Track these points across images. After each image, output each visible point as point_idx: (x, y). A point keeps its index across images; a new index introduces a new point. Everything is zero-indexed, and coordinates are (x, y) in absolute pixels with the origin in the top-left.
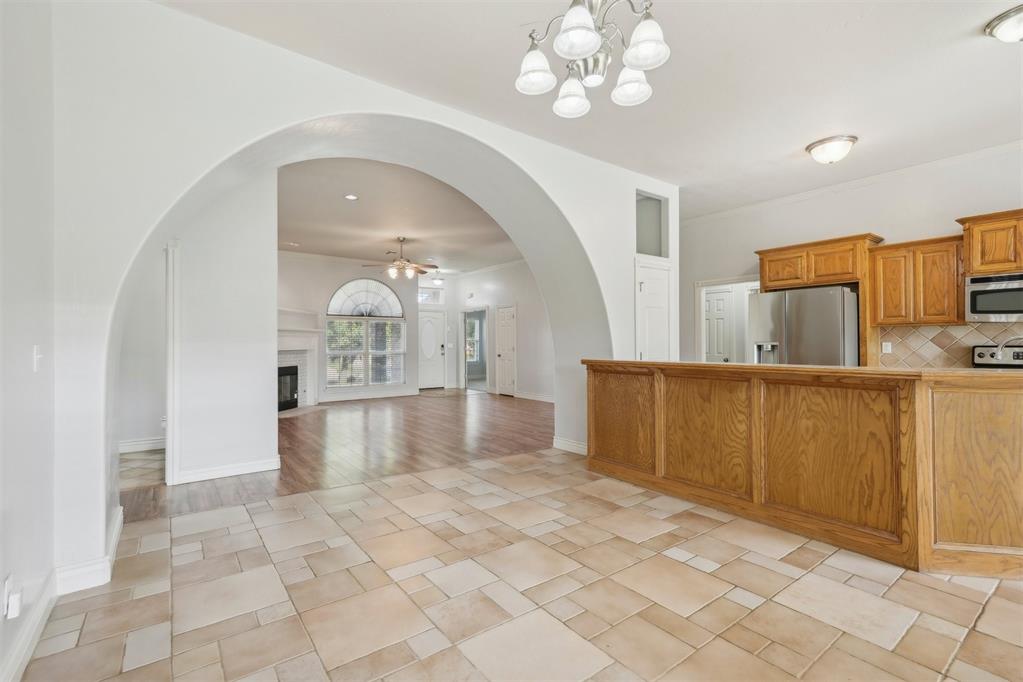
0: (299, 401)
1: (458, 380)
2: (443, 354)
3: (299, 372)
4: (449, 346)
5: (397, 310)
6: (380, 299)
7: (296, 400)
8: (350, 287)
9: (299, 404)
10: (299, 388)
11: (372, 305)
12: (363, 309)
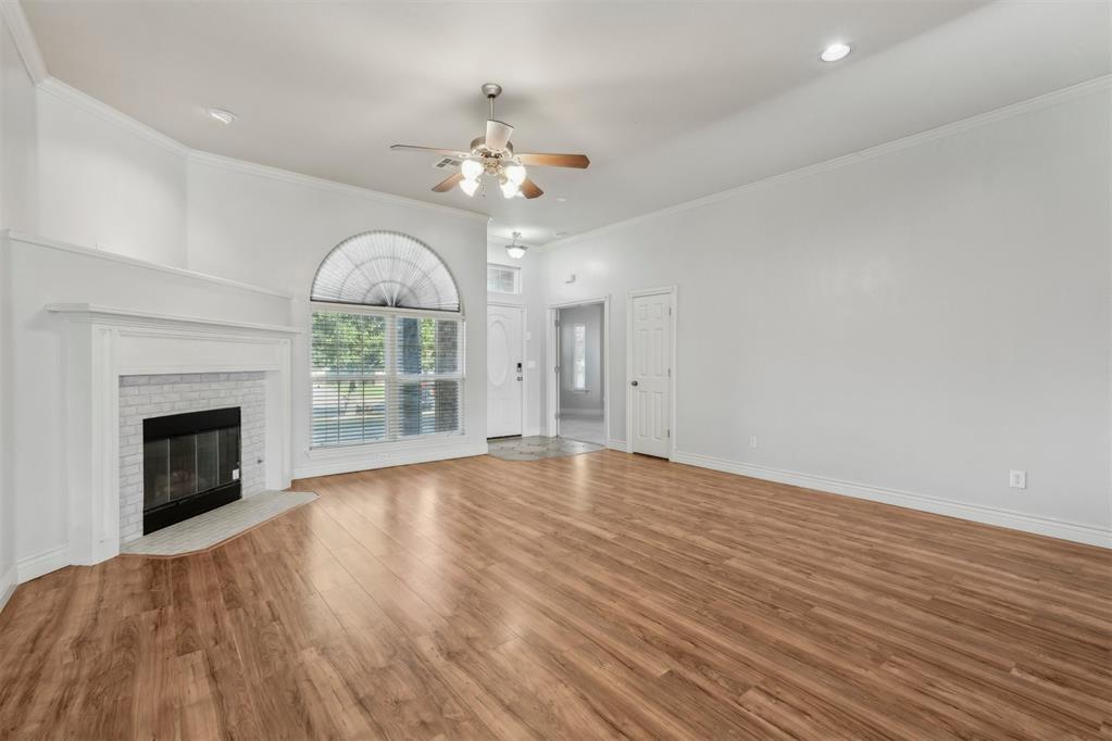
0: (244, 485)
1: (544, 423)
2: (520, 379)
3: (243, 420)
4: (529, 365)
5: (450, 299)
6: (416, 275)
7: (239, 481)
8: (360, 247)
9: (244, 492)
10: (244, 457)
11: (403, 285)
12: (386, 291)
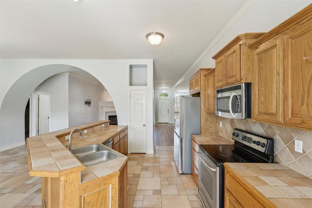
1: (173, 121)
2: (168, 113)
4: (170, 110)
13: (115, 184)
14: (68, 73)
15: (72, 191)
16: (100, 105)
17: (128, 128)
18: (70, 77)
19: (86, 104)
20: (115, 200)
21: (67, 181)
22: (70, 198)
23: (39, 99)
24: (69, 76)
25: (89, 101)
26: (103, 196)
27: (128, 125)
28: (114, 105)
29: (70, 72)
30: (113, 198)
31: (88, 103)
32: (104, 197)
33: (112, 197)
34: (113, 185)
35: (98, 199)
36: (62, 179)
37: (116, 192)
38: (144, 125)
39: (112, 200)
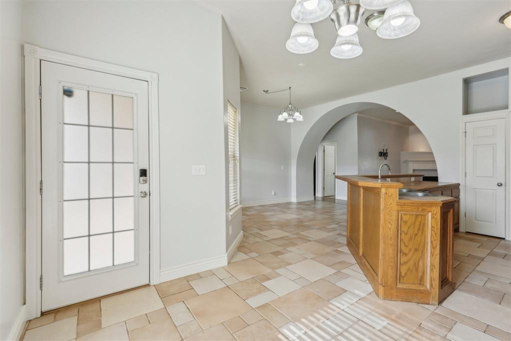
13: (436, 214)
14: (356, 115)
15: (391, 203)
16: (403, 159)
17: (460, 187)
18: (359, 119)
19: (380, 156)
20: (436, 231)
21: (386, 193)
22: (389, 209)
23: (324, 151)
24: (358, 117)
25: (385, 151)
26: (420, 222)
27: (461, 184)
28: (434, 158)
29: (360, 112)
30: (433, 229)
31: (383, 154)
32: (422, 223)
33: (432, 227)
34: (433, 214)
35: (414, 222)
36: (383, 191)
37: (436, 223)
38: (500, 185)
39: (432, 230)
